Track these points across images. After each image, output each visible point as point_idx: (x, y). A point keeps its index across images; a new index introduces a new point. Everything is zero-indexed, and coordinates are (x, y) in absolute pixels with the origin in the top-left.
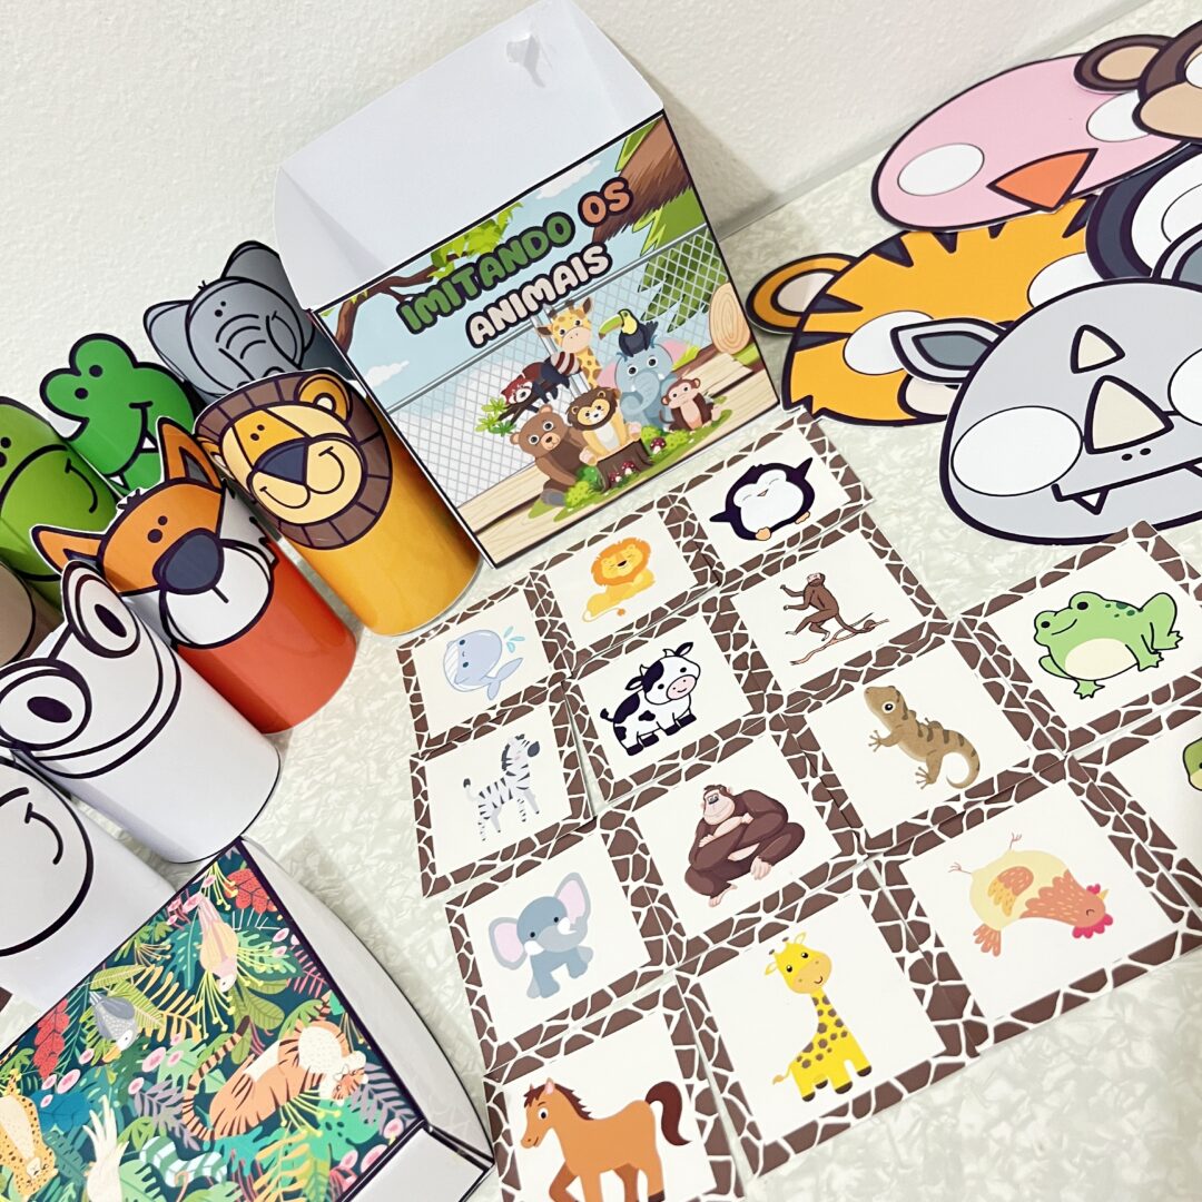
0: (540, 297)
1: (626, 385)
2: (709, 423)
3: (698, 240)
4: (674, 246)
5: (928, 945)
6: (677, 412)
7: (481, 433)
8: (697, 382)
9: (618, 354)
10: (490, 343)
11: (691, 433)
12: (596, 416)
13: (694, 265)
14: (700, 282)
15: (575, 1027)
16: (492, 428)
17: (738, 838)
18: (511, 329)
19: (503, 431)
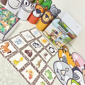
0: (62, 31)
1: (57, 38)
4: (68, 39)
5: (25, 67)
9: (59, 37)
10: (58, 28)
11: (55, 44)
12: (55, 37)
15: (13, 45)
17: (29, 53)
19: (52, 31)
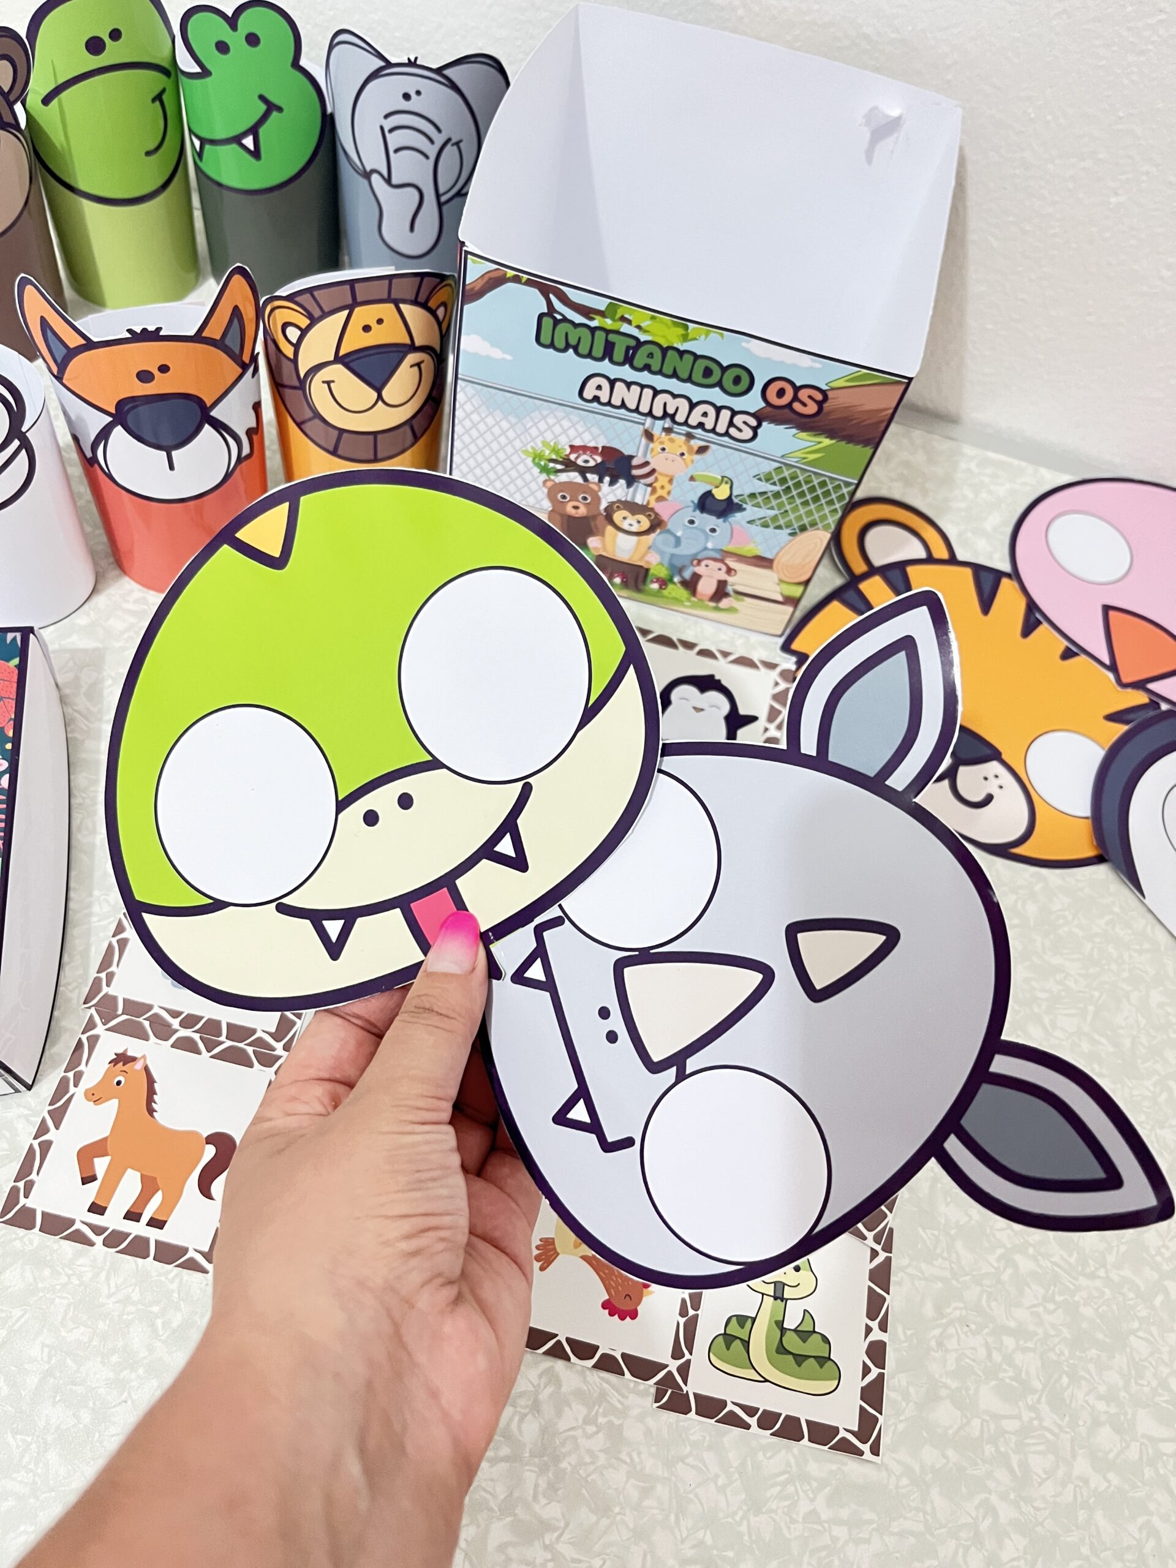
0: (671, 411)
1: (677, 525)
2: (713, 604)
3: (839, 486)
4: (815, 473)
6: (696, 577)
7: (524, 457)
8: (733, 572)
9: (693, 502)
10: (595, 404)
11: (693, 599)
12: (631, 525)
13: (816, 499)
14: (809, 513)
16: (537, 461)
18: (623, 411)
19: (544, 470)
